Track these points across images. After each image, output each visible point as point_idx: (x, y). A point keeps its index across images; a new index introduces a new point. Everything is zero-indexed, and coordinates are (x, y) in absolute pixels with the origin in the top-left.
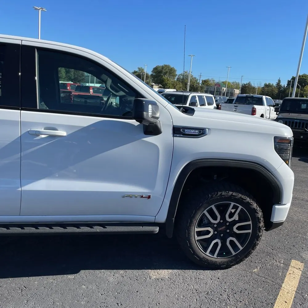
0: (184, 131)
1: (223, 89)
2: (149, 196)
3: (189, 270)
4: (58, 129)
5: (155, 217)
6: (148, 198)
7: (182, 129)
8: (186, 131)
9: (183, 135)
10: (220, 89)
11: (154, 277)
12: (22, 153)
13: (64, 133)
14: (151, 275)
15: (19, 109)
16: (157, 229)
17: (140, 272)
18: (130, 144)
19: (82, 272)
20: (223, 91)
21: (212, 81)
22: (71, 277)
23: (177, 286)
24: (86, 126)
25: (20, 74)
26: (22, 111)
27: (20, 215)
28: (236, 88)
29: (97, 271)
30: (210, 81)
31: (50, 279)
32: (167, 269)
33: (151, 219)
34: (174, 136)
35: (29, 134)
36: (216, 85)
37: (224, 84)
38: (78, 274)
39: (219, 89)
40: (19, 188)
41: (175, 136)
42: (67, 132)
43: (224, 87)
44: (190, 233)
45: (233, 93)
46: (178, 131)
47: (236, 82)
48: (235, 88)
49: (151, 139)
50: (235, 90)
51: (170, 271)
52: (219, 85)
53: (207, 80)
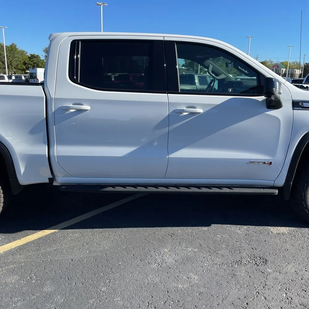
0: (302, 104)
1: (283, 70)
2: (270, 162)
3: (304, 229)
4: (196, 107)
5: (274, 181)
6: (270, 164)
7: (300, 103)
8: (304, 104)
9: (301, 108)
10: (279, 71)
11: (275, 232)
12: (169, 127)
13: (201, 111)
14: (272, 231)
15: (166, 93)
16: (276, 192)
17: (261, 228)
18: (255, 117)
19: (213, 225)
20: (282, 73)
21: (270, 62)
22: (205, 228)
23: (298, 239)
24: (219, 104)
25: (165, 65)
26: (168, 94)
27: (164, 178)
28: (297, 69)
29: (224, 226)
30: (268, 62)
31: (189, 229)
32: (284, 227)
33: (271, 183)
34: (293, 109)
35: (175, 112)
36: (274, 66)
37: (283, 65)
38: (209, 227)
39: (277, 71)
40: (167, 156)
41: (295, 110)
42: (203, 110)
43: (283, 68)
44: (306, 196)
45: (294, 74)
46: (296, 105)
47: (296, 62)
48: (295, 69)
49: (273, 113)
50: (295, 71)
51: (288, 228)
52: (278, 66)
53: (264, 62)
